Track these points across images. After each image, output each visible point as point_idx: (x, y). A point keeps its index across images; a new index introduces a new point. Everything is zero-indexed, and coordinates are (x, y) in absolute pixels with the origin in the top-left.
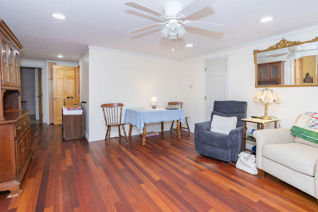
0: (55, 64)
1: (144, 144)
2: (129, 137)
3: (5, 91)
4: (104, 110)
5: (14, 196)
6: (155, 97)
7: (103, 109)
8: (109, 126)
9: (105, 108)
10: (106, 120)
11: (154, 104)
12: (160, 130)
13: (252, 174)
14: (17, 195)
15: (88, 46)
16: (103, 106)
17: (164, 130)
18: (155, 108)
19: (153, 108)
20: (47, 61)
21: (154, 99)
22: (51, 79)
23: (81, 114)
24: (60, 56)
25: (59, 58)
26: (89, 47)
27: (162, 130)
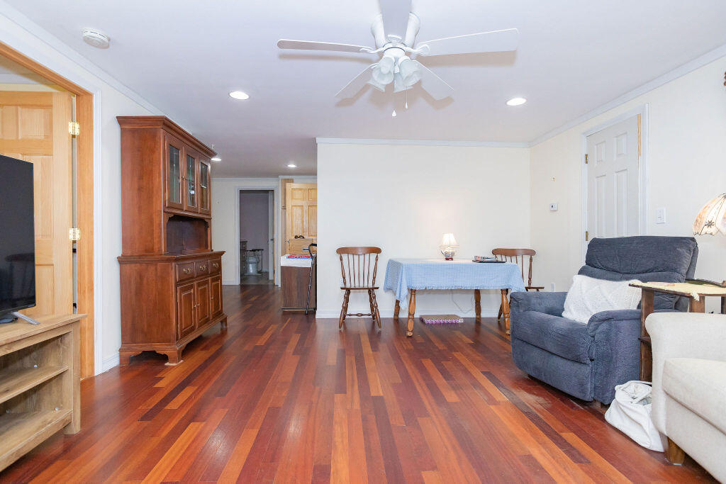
0: (291, 181)
1: (409, 334)
2: (394, 319)
3: (172, 215)
4: (341, 260)
5: (171, 364)
6: (452, 235)
7: (341, 256)
8: (348, 290)
9: (345, 257)
10: (344, 278)
11: (449, 250)
12: (472, 314)
13: (643, 447)
14: (174, 364)
15: (315, 139)
16: (341, 251)
17: (483, 315)
18: (452, 259)
19: (447, 259)
20: (281, 177)
21: (449, 240)
22: (284, 208)
23: (310, 266)
24: (292, 166)
25: (289, 169)
26: (318, 140)
27: (477, 315)
